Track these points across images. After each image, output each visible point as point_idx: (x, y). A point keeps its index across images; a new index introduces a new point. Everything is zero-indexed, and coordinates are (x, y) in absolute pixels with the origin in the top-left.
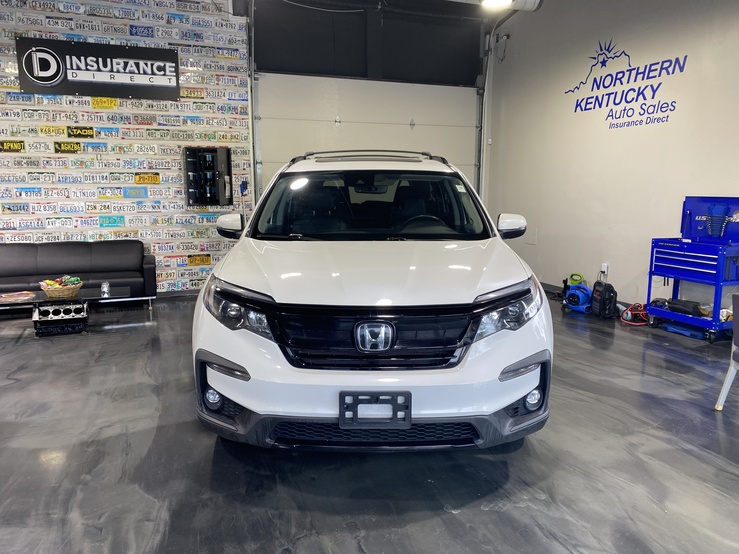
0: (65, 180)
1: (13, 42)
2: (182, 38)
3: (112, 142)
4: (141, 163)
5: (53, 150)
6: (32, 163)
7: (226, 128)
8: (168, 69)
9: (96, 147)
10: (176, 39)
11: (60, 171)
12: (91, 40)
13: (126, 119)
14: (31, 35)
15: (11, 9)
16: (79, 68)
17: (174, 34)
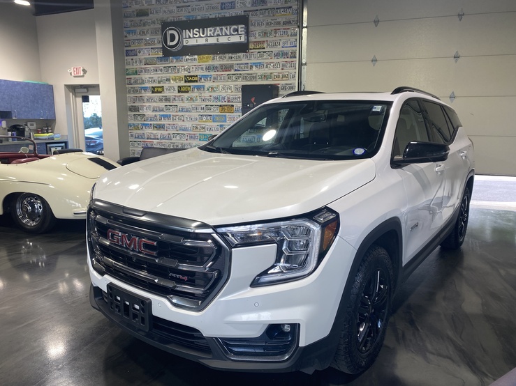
0: (182, 110)
1: (160, 26)
2: (252, 6)
3: (208, 84)
4: (223, 98)
5: (177, 91)
6: (167, 99)
7: (279, 70)
8: (240, 30)
9: (199, 88)
10: (249, 6)
11: (180, 104)
12: (199, 18)
13: (215, 68)
14: (169, 20)
15: (160, 6)
16: (190, 38)
17: (247, 4)
